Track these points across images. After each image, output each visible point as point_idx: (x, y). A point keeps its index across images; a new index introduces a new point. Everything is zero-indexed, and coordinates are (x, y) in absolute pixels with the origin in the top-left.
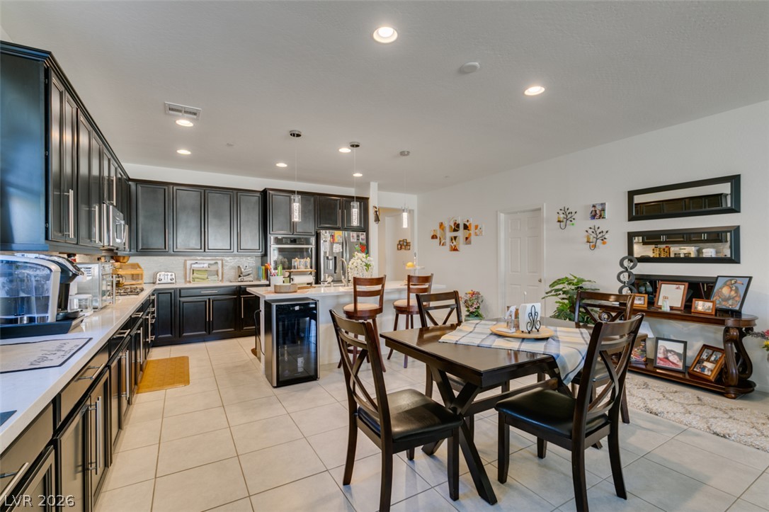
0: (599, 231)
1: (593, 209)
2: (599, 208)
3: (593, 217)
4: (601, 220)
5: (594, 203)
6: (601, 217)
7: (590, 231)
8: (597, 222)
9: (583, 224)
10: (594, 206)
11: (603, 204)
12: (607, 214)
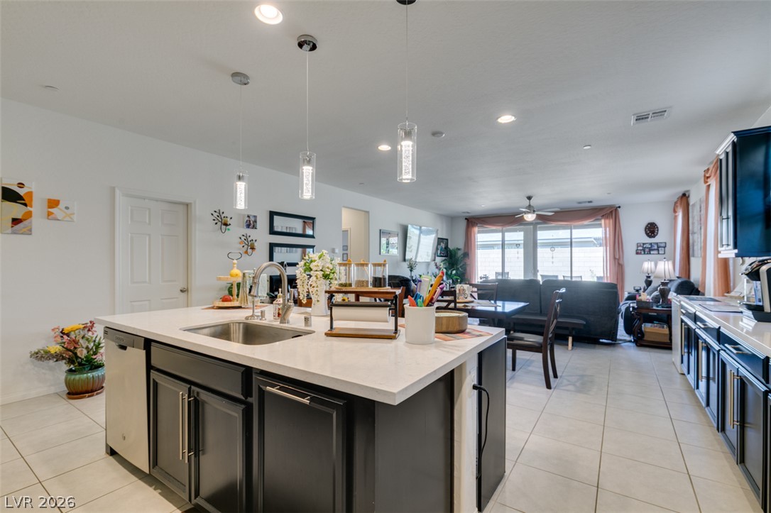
0: (249, 239)
1: (247, 219)
2: (252, 219)
3: (248, 226)
4: (254, 230)
5: (249, 214)
6: (254, 227)
7: (243, 238)
8: (249, 232)
9: (237, 230)
10: (248, 216)
11: (255, 217)
12: (258, 225)
